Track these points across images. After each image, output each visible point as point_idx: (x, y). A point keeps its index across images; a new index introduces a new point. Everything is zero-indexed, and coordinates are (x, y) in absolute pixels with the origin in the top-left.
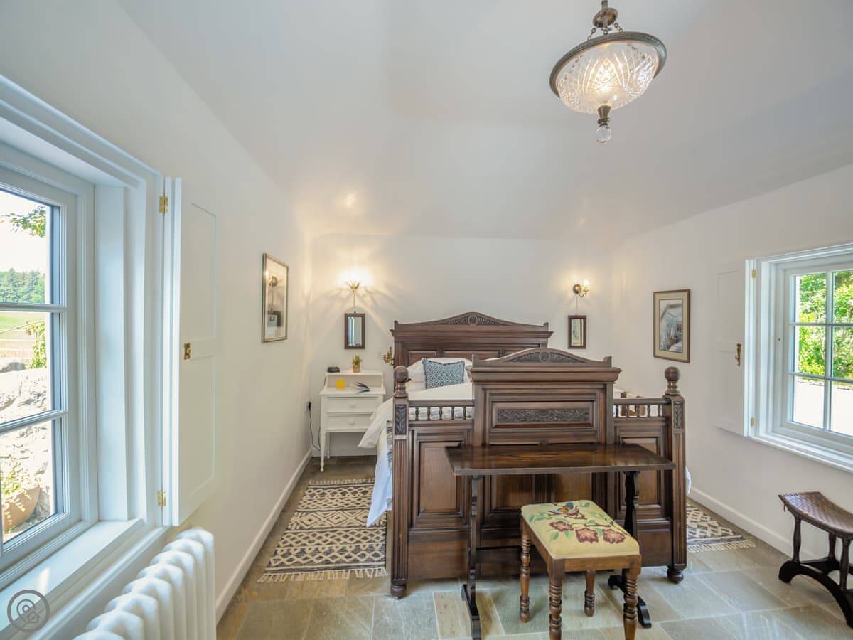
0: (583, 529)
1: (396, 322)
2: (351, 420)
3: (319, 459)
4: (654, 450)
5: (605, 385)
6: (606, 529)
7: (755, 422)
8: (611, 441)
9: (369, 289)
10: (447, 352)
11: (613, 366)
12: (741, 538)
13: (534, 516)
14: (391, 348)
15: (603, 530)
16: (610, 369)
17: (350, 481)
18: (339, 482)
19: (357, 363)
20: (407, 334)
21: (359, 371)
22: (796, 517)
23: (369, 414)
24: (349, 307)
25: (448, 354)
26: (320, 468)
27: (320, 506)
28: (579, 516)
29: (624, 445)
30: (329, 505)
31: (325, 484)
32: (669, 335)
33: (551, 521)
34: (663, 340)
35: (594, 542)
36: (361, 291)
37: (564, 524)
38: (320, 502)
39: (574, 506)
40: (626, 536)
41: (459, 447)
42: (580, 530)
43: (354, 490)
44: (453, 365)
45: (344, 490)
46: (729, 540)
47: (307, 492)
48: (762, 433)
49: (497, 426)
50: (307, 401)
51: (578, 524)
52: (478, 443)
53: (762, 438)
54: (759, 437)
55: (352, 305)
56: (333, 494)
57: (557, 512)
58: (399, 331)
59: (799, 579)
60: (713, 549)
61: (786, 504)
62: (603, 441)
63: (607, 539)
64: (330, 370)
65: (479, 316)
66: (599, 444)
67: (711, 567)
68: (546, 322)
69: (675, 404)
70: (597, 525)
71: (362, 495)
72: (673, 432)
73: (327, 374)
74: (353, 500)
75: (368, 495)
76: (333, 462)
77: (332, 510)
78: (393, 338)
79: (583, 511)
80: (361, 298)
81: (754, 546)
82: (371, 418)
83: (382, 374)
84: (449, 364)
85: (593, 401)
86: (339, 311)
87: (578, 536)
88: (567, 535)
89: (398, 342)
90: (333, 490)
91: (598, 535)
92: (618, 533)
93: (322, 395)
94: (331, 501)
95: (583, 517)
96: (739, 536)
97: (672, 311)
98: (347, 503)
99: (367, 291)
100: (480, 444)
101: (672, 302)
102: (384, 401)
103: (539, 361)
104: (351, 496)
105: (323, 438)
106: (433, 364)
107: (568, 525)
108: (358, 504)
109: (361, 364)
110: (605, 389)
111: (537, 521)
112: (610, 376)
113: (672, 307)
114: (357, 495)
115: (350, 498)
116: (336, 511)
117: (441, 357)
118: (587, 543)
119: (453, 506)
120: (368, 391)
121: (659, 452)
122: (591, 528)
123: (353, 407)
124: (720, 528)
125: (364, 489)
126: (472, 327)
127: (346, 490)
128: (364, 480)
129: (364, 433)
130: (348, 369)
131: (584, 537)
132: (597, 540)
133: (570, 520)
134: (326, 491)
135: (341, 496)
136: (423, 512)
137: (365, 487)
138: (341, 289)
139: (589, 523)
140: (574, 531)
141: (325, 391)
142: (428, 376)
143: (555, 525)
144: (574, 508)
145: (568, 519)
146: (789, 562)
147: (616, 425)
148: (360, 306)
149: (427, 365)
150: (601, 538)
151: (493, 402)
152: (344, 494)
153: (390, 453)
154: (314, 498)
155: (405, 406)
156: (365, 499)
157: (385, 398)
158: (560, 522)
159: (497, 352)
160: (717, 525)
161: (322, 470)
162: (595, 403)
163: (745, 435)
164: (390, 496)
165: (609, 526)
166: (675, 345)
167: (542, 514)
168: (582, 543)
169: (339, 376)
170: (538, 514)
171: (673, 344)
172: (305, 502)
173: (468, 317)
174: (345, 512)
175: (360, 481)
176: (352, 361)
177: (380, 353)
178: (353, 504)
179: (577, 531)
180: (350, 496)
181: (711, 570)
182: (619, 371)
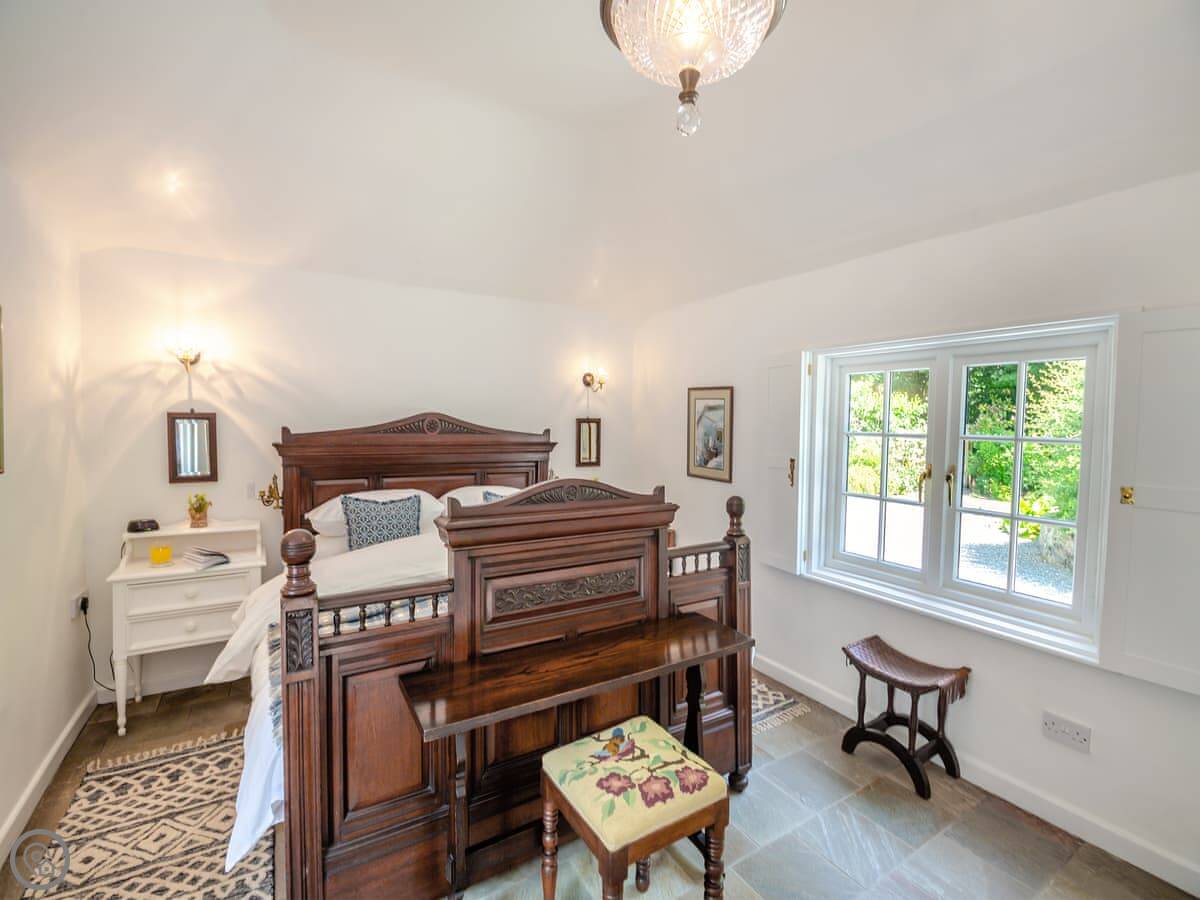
0: (649, 780)
1: (285, 430)
2: (190, 623)
3: (113, 707)
4: (714, 616)
5: (657, 532)
6: (679, 767)
7: (807, 556)
8: (663, 615)
9: (224, 366)
10: (386, 480)
11: (666, 501)
12: (794, 702)
13: (567, 772)
14: (275, 478)
15: (677, 772)
16: (662, 506)
17: (189, 744)
18: (162, 751)
19: (199, 511)
20: (310, 452)
21: (205, 525)
22: (861, 673)
23: (233, 607)
24: (177, 400)
25: (388, 484)
26: (117, 728)
27: (114, 818)
28: (637, 753)
29: (681, 616)
30: (137, 812)
31: (129, 762)
32: (706, 445)
33: (596, 778)
34: (699, 453)
35: (669, 800)
36: (204, 369)
37: (618, 777)
38: (113, 808)
39: (625, 734)
40: (709, 773)
41: (426, 670)
42: (645, 783)
43: (200, 762)
44: (400, 504)
45: (174, 768)
46: (783, 709)
47: (81, 793)
48: (814, 569)
49: (495, 620)
50: (77, 595)
51: (637, 770)
52: (461, 656)
53: (815, 574)
54: (811, 573)
55: (185, 396)
56: (147, 784)
57: (603, 754)
58: (290, 445)
59: (863, 746)
60: (770, 726)
61: (849, 655)
62: (653, 615)
63: (685, 789)
64: (134, 527)
65: (443, 418)
66: (648, 621)
67: (772, 754)
68: (547, 427)
69: (740, 548)
70: (666, 764)
71: (217, 770)
72: (738, 588)
73: (128, 536)
74: (196, 786)
75: (231, 766)
76: (150, 709)
77: (146, 822)
78: (280, 458)
79: (641, 741)
80: (207, 383)
81: (809, 710)
82: (235, 616)
83: (256, 527)
84: (392, 502)
85: (639, 557)
86: (153, 406)
87: (644, 795)
88: (628, 801)
89: (291, 466)
90: (149, 774)
91: (672, 785)
92: (697, 771)
93: (111, 584)
94: (142, 800)
95: (643, 755)
96: (792, 700)
97: (711, 414)
98: (181, 795)
99: (217, 368)
100: (466, 658)
101: (712, 403)
102: (264, 581)
103: (563, 501)
104: (193, 777)
105: (121, 669)
106: (362, 505)
107: (625, 777)
108: (208, 793)
109: (210, 511)
110: (656, 538)
111: (574, 782)
112: (664, 516)
113: (711, 408)
114: (206, 773)
115: (189, 783)
116: (156, 820)
117: (376, 488)
118: (659, 804)
119: (416, 778)
120: (227, 562)
121: (720, 618)
122: (659, 773)
123: (192, 598)
124: (770, 693)
125: (224, 755)
126: (432, 438)
127: (181, 766)
128: (223, 736)
129: (224, 644)
130: (178, 522)
131: (653, 796)
132: (671, 795)
133: (626, 767)
134: (129, 780)
135: (167, 783)
136: (356, 809)
137: (225, 750)
138: (158, 364)
139: (654, 762)
140: (637, 788)
141: (124, 572)
142: (354, 526)
143: (605, 784)
144: (626, 738)
145: (622, 764)
146: (852, 729)
147: (672, 587)
148: (203, 398)
149: (352, 507)
150: (676, 787)
151: (486, 579)
152: (174, 777)
153: (277, 704)
154: (101, 801)
155: (309, 612)
156: (226, 778)
157: (267, 575)
158: (613, 775)
159: (472, 477)
160: (766, 689)
161: (122, 731)
162: (642, 559)
163: (798, 573)
164: (278, 795)
165: (682, 761)
166: (715, 459)
167: (580, 764)
168: (652, 808)
169: (154, 538)
170: (574, 767)
171: (711, 458)
172: (75, 817)
173: (423, 421)
174: (179, 818)
175: (214, 739)
176: (188, 506)
177: (252, 488)
178: (198, 796)
179: (640, 786)
180: (189, 778)
181: (772, 758)
182: (675, 508)
